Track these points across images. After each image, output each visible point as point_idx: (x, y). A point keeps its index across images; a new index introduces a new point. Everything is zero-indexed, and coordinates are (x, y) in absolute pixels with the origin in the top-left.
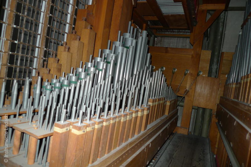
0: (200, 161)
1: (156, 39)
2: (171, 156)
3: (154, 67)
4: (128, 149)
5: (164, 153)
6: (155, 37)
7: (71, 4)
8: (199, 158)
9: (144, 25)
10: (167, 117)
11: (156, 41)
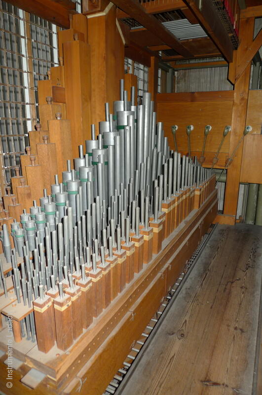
0: (247, 269)
1: (176, 73)
2: (206, 267)
3: (176, 126)
4: (135, 288)
5: (197, 263)
6: (174, 70)
7: (25, 72)
8: (247, 265)
9: (152, 59)
10: (197, 213)
11: (176, 76)
